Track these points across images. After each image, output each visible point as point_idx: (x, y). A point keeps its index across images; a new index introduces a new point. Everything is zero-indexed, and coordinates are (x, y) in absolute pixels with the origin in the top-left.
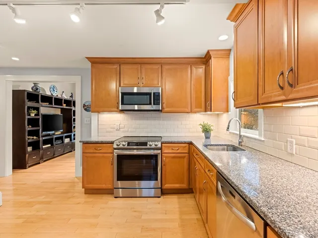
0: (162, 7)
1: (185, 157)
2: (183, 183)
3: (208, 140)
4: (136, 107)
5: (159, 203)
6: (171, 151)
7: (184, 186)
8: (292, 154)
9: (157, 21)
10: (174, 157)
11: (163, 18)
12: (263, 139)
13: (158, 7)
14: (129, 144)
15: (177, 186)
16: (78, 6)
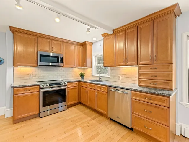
0: (91, 28)
1: (76, 88)
2: (76, 100)
3: (83, 80)
4: (50, 64)
5: (69, 112)
6: (71, 86)
7: (77, 101)
8: (120, 80)
9: (87, 32)
10: (72, 89)
11: (90, 32)
12: (109, 76)
13: (89, 27)
14: (50, 85)
15: (73, 102)
16: (59, 15)
